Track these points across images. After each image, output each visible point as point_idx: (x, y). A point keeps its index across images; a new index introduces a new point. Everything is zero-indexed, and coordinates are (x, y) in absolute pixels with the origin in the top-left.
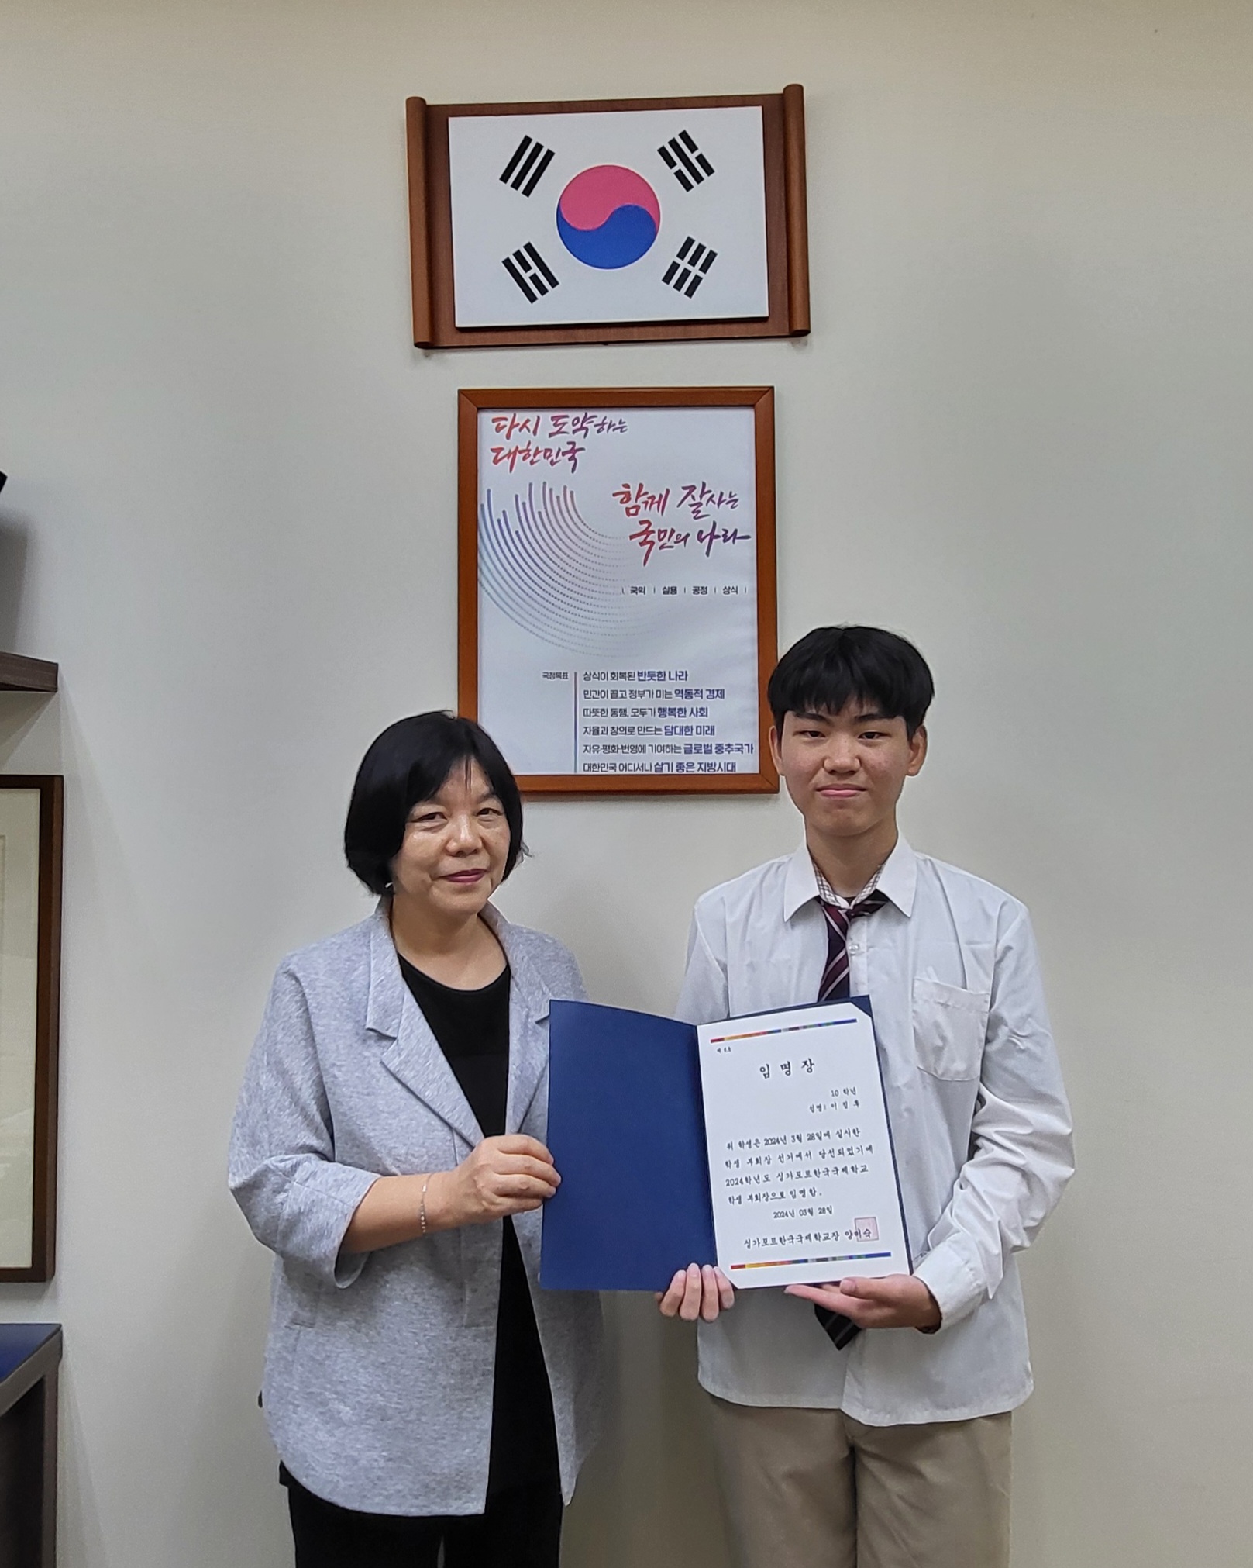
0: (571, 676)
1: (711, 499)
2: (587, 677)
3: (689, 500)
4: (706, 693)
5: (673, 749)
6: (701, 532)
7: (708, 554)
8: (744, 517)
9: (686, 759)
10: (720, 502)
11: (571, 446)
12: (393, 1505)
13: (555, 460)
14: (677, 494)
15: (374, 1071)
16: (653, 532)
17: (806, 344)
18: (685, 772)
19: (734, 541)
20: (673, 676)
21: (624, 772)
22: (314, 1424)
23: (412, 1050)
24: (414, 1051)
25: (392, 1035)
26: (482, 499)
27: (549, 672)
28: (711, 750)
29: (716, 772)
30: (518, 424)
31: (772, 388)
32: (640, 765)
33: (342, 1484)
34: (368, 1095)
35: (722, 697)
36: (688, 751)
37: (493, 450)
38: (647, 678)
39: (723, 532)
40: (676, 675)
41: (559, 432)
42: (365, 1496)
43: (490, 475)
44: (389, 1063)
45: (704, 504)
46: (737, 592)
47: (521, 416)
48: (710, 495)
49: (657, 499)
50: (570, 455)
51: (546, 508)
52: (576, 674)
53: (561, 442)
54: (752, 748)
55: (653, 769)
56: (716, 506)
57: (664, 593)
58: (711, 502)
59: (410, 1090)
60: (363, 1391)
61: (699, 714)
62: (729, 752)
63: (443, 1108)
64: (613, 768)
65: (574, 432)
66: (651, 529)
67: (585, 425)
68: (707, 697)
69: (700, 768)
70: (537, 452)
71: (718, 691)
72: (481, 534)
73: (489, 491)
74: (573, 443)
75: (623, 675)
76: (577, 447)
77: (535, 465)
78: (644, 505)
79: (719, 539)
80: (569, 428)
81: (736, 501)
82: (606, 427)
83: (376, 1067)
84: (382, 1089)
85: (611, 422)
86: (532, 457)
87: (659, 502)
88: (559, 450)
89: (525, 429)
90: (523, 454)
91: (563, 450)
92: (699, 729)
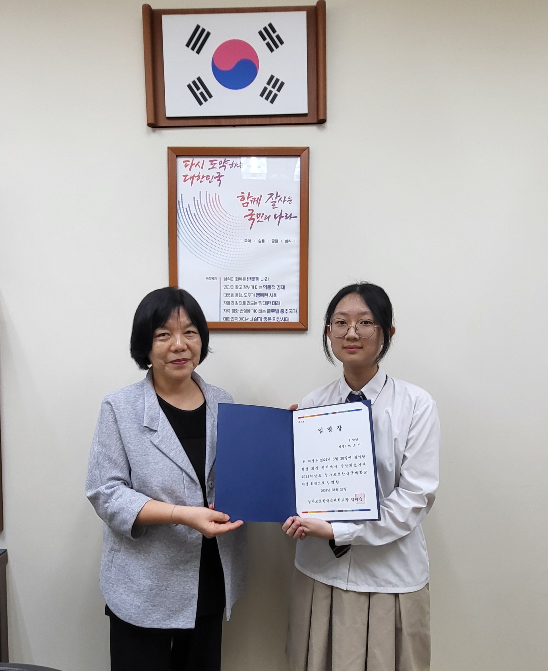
0: (218, 279)
1: (280, 199)
2: (225, 279)
3: (271, 200)
4: (276, 287)
5: (262, 311)
6: (276, 215)
7: (278, 225)
8: (295, 208)
9: (268, 315)
10: (284, 201)
11: (218, 174)
12: (156, 624)
13: (211, 181)
14: (265, 197)
15: (147, 445)
16: (255, 214)
17: (324, 127)
18: (267, 321)
19: (290, 219)
20: (263, 279)
21: (241, 321)
22: (120, 592)
23: (164, 436)
24: (165, 436)
25: (155, 429)
26: (179, 198)
27: (208, 277)
28: (279, 312)
29: (281, 321)
30: (195, 164)
31: (308, 148)
32: (248, 318)
33: (133, 616)
34: (144, 455)
35: (284, 288)
36: (269, 312)
37: (183, 176)
38: (251, 280)
39: (286, 215)
40: (264, 279)
41: (213, 168)
42: (143, 621)
43: (182, 187)
44: (154, 441)
45: (277, 201)
46: (291, 242)
47: (196, 160)
48: (280, 197)
49: (256, 199)
50: (218, 178)
51: (207, 203)
52: (220, 278)
53: (214, 173)
54: (296, 311)
55: (254, 319)
56: (283, 202)
57: (259, 242)
58: (280, 201)
59: (163, 453)
60: (142, 579)
61: (274, 296)
62: (286, 312)
63: (178, 461)
64: (236, 319)
65: (220, 168)
66: (253, 213)
67: (224, 165)
68: (277, 289)
69: (274, 319)
70: (203, 177)
71: (282, 286)
72: (178, 214)
73: (182, 195)
74: (219, 173)
75: (241, 279)
76: (221, 175)
77: (202, 183)
78: (251, 202)
79: (283, 218)
80: (217, 166)
81: (291, 200)
82: (234, 165)
83: (148, 443)
84: (151, 452)
85: (236, 163)
86: (201, 179)
87: (257, 201)
88: (213, 176)
89: (198, 166)
90: (197, 178)
91: (214, 176)
92: (273, 302)
